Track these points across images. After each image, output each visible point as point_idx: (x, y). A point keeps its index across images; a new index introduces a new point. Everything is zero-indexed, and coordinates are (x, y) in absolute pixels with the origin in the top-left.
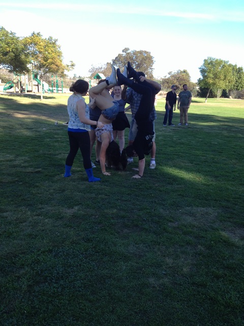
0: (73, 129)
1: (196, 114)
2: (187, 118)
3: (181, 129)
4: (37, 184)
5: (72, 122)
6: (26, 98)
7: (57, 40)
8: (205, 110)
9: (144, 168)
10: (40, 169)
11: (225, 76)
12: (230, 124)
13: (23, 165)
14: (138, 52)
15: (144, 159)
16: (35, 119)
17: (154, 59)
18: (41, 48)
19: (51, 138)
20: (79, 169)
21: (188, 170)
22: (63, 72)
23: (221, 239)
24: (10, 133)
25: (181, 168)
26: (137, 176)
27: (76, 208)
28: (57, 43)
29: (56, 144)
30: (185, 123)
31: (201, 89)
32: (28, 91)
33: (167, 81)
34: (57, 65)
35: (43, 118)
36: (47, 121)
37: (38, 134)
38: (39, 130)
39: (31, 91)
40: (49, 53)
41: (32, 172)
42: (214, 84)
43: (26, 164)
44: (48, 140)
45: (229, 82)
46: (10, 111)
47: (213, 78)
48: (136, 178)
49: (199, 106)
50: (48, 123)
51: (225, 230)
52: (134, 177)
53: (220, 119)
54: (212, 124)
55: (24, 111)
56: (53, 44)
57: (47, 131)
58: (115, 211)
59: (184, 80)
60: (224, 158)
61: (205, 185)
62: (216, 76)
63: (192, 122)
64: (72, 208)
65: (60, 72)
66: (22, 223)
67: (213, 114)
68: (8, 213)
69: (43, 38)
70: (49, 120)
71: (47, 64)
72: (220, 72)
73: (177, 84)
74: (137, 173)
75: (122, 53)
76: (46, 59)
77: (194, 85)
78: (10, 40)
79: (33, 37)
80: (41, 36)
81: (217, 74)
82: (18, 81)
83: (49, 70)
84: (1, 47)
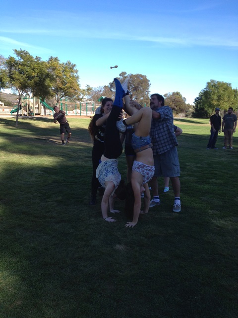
7: (75, 65)
14: (135, 75)
17: (149, 83)
22: (78, 97)
28: (75, 68)
31: (196, 110)
32: (36, 114)
34: (74, 89)
39: (39, 114)
40: (67, 78)
42: (218, 105)
47: (217, 100)
56: (71, 68)
59: (180, 102)
62: (220, 98)
69: (61, 62)
71: (66, 88)
75: (119, 77)
78: (35, 65)
79: (50, 62)
80: (59, 61)
81: (220, 96)
82: (27, 104)
83: (65, 95)
84: (27, 71)
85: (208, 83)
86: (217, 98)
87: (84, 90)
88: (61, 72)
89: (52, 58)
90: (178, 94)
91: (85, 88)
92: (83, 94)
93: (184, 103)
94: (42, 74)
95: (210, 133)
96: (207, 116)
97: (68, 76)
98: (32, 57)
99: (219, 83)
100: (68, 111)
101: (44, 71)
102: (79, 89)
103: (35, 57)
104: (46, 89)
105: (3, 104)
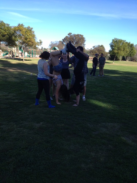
0: (40, 78)
1: (108, 70)
2: (103, 72)
3: (100, 78)
4: (20, 109)
5: (40, 74)
6: (15, 60)
7: (32, 28)
8: (113, 67)
9: (79, 100)
10: (22, 101)
11: (124, 49)
12: (127, 75)
13: (12, 98)
14: (76, 35)
15: (79, 95)
16: (20, 72)
17: (85, 39)
18: (23, 33)
19: (28, 83)
20: (44, 100)
21: (103, 101)
22: (35, 46)
23: (122, 141)
24: (6, 80)
25: (100, 100)
26: (75, 105)
27: (41, 123)
28: (32, 30)
29: (31, 86)
30: (102, 75)
31: (111, 55)
32: (16, 56)
33: (92, 51)
34: (32, 42)
35: (25, 71)
36: (26, 73)
37: (21, 80)
38: (22, 78)
39: (18, 56)
40: (28, 36)
41: (17, 102)
42: (118, 53)
43: (14, 98)
44: (27, 84)
45: (126, 52)
46: (6, 68)
47: (117, 50)
48: (75, 106)
49: (110, 65)
50: (27, 74)
51: (124, 136)
52: (74, 105)
53: (121, 73)
54: (117, 75)
55: (14, 67)
56: (30, 30)
57: (27, 79)
58: (63, 125)
59: (102, 51)
60: (123, 95)
61: (113, 110)
62: (119, 49)
63: (106, 74)
64: (39, 123)
65: (34, 46)
66: (11, 131)
67: (117, 70)
68: (3, 126)
70: (27, 72)
71: (27, 42)
72: (121, 47)
73: (98, 53)
74: (76, 103)
75: (67, 36)
76: (26, 39)
77: (107, 53)
78: (6, 28)
79: (19, 27)
80: (24, 26)
81: (119, 47)
82: (11, 51)
83: (28, 45)
84: (2, 32)
91: (39, 42)
92: (37, 45)
93: (104, 51)
98: (5, 24)
100: (37, 55)
105: (1, 50)
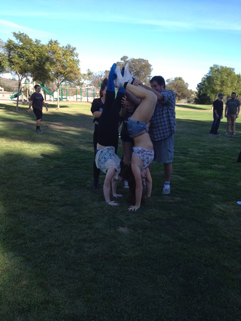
7: (75, 49)
14: (136, 60)
17: (151, 67)
18: (60, 57)
22: (79, 81)
28: (75, 52)
31: (198, 96)
34: (75, 74)
42: (221, 91)
56: (71, 52)
59: (182, 87)
62: (223, 84)
65: (76, 81)
69: (60, 46)
71: (66, 73)
75: (120, 61)
78: (35, 49)
79: (50, 45)
80: (59, 44)
81: (224, 81)
82: (27, 89)
83: (66, 79)
84: (27, 55)
85: (211, 68)
86: (220, 84)
87: (85, 75)
88: (61, 56)
89: (51, 41)
90: (180, 79)
91: (86, 73)
92: (83, 78)
93: (186, 88)
94: (42, 58)
95: (213, 120)
96: (209, 102)
97: (68, 60)
98: (31, 40)
99: (222, 67)
100: (68, 97)
101: (44, 55)
102: (79, 73)
103: (34, 40)
104: (47, 73)
105: (3, 89)
